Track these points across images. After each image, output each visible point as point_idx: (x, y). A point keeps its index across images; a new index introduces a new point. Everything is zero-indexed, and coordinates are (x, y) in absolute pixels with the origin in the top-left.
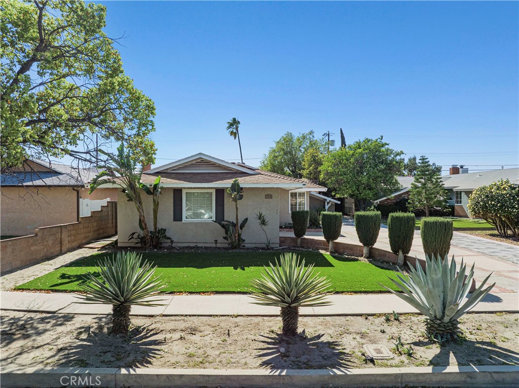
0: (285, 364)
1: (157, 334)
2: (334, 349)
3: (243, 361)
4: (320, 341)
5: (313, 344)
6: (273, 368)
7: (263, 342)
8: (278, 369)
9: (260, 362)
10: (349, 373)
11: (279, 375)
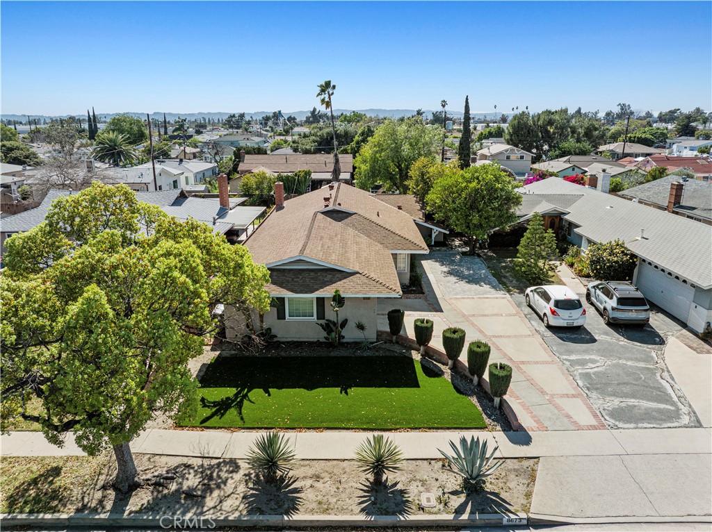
0: (374, 510)
1: (295, 481)
2: (403, 497)
3: (350, 508)
4: (396, 488)
5: (392, 493)
6: (368, 514)
7: (362, 490)
8: (369, 515)
9: (360, 509)
10: (408, 519)
11: (370, 520)
